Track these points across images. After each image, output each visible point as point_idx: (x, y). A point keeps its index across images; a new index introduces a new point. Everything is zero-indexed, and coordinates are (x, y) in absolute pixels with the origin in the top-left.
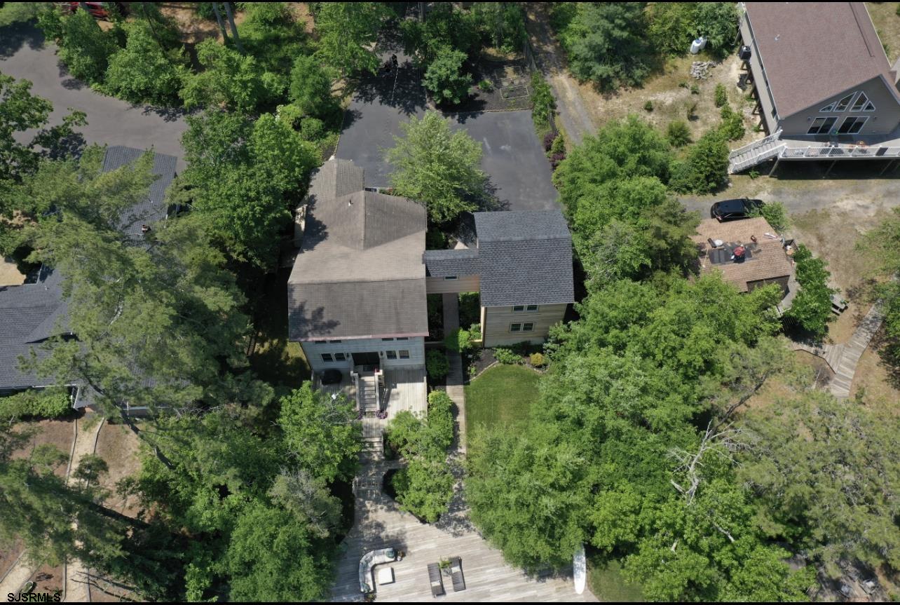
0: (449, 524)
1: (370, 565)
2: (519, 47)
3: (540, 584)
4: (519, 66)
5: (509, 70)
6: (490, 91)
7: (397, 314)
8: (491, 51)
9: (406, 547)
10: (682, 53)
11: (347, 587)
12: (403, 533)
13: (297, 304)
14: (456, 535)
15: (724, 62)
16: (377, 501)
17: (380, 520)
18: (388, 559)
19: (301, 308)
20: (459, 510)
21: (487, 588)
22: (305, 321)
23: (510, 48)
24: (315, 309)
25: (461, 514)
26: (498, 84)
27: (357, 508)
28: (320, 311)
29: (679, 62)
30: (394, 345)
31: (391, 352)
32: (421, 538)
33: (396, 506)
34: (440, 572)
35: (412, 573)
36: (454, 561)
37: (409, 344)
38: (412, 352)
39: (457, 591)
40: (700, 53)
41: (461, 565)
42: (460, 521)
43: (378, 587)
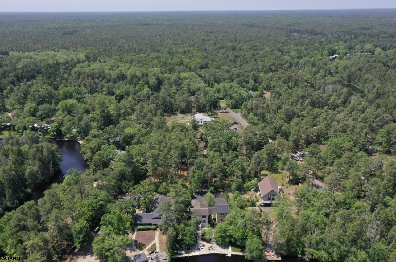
0: (211, 243)
1: (200, 246)
2: (223, 189)
3: (224, 250)
4: (223, 192)
5: (222, 193)
8: (219, 190)
9: (205, 245)
10: (250, 191)
11: (196, 249)
13: (191, 212)
15: (257, 193)
16: (201, 241)
17: (201, 243)
18: (202, 246)
26: (220, 194)
27: (198, 241)
29: (250, 192)
30: (204, 219)
31: (203, 221)
32: (208, 245)
33: (203, 241)
34: (210, 248)
35: (206, 248)
36: (211, 246)
37: (206, 219)
38: (206, 221)
39: (212, 250)
40: (253, 191)
41: (213, 247)
42: (213, 243)
43: (201, 249)
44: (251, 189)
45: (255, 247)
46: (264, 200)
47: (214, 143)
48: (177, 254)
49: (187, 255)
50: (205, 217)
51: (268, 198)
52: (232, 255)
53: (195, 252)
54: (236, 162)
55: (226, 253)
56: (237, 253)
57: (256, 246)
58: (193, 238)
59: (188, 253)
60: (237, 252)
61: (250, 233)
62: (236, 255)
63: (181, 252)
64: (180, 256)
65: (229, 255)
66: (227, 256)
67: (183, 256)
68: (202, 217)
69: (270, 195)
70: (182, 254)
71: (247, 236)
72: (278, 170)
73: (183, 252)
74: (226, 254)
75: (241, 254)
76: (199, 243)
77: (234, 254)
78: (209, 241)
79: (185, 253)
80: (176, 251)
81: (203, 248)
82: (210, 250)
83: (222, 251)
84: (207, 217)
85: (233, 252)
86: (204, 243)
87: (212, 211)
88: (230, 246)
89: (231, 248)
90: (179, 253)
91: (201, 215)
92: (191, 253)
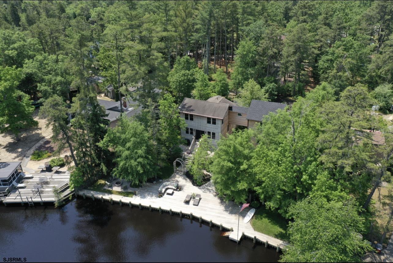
0: (203, 189)
1: (166, 187)
3: (229, 215)
7: (215, 112)
8: (291, 98)
9: (183, 189)
11: (154, 191)
12: (184, 185)
13: (184, 103)
14: (204, 192)
15: (387, 115)
16: (181, 176)
17: (178, 180)
18: (174, 188)
19: (185, 104)
20: (210, 187)
21: (206, 208)
22: (184, 108)
24: (189, 105)
25: (210, 188)
27: (173, 175)
28: (191, 106)
30: (210, 128)
31: (209, 133)
32: (189, 188)
33: (187, 179)
34: (191, 198)
35: (180, 196)
36: (197, 195)
37: (216, 128)
38: (216, 135)
39: (194, 205)
40: (376, 110)
41: (200, 199)
42: (208, 189)
43: (165, 194)
44: (372, 105)
47: (304, 6)
48: (101, 189)
49: (126, 200)
50: (214, 121)
52: (244, 238)
54: (344, 41)
55: (226, 226)
56: (263, 238)
57: (335, 230)
58: (141, 157)
59: (127, 194)
60: (268, 232)
61: (322, 177)
62: (258, 243)
63: (111, 186)
64: (100, 196)
65: (235, 236)
67: (107, 197)
68: (206, 121)
70: (110, 192)
73: (117, 189)
74: (228, 230)
75: (275, 242)
76: (173, 180)
77: (253, 236)
78: (202, 182)
79: (120, 192)
80: (102, 182)
81: (173, 193)
82: (187, 202)
83: (219, 217)
84: (220, 122)
85: (252, 228)
86: (186, 182)
87: (240, 115)
88: (255, 209)
89: (253, 217)
90: (105, 189)
91: (205, 116)
92: (132, 197)
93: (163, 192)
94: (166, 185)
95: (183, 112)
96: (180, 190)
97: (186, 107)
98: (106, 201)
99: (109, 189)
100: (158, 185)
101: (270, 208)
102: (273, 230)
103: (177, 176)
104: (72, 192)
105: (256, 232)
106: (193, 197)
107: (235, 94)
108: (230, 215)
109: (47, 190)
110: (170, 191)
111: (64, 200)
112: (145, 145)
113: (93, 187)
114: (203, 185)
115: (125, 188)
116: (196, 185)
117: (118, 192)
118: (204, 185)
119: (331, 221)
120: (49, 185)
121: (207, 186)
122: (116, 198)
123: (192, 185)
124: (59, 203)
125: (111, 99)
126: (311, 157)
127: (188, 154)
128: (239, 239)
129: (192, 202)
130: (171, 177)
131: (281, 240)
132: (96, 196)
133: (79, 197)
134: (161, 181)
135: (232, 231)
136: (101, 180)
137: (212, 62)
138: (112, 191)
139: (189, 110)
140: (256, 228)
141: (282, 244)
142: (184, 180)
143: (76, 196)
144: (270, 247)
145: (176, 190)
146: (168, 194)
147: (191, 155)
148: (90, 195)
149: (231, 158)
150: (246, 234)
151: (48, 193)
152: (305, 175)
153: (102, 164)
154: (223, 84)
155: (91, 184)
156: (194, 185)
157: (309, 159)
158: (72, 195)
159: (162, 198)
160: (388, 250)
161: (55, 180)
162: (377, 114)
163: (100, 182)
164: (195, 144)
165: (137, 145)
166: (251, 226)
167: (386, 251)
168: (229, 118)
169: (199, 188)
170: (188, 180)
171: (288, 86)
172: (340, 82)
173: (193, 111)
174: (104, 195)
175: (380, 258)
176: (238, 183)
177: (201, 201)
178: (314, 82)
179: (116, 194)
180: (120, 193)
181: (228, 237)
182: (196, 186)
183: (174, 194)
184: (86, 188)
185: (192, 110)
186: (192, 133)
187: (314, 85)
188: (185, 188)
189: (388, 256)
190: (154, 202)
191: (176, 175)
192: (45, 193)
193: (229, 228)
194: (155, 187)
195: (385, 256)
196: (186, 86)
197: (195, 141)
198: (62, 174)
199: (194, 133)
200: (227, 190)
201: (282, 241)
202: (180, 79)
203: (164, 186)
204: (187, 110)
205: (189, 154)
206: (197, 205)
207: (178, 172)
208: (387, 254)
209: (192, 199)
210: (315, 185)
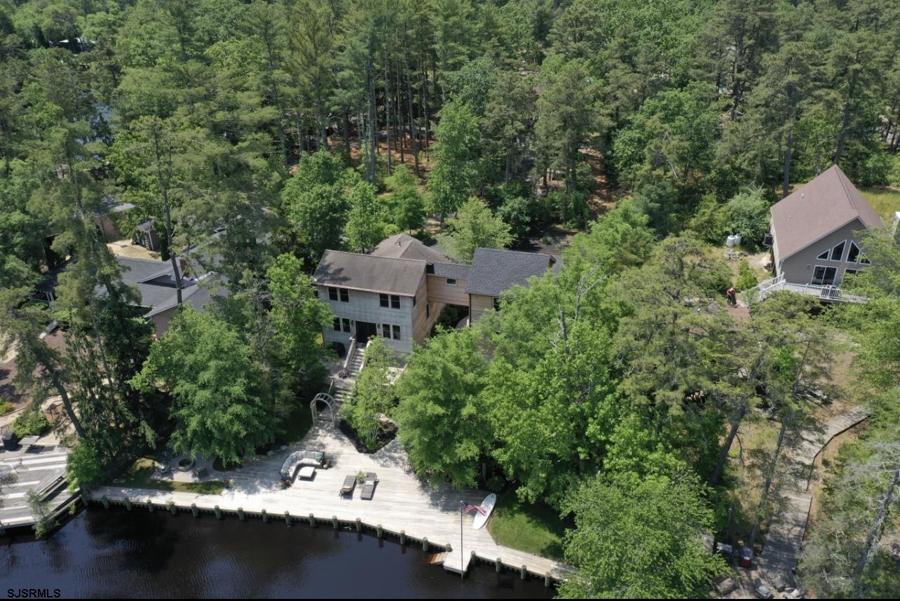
0: (381, 458)
1: (299, 462)
3: (441, 514)
6: (549, 244)
7: (396, 280)
8: (560, 226)
9: (335, 463)
10: (719, 243)
11: (272, 475)
12: (339, 454)
13: (326, 263)
14: (383, 466)
15: (756, 255)
16: (329, 431)
17: (324, 442)
18: (315, 462)
19: (328, 266)
20: (395, 452)
21: (390, 504)
22: (327, 274)
23: (574, 225)
24: (337, 268)
25: (396, 455)
26: (557, 241)
27: (310, 432)
28: (341, 270)
29: (714, 249)
30: (387, 316)
31: (386, 327)
32: (352, 460)
33: (344, 437)
34: (355, 483)
35: (331, 480)
36: (371, 475)
37: (401, 317)
38: (403, 330)
39: (363, 499)
40: (734, 246)
41: (376, 483)
42: (392, 458)
43: (297, 480)
44: (727, 234)
45: (640, 555)
46: (789, 280)
47: (577, 19)
48: (146, 481)
49: (207, 502)
50: (396, 302)
51: (819, 272)
52: (476, 563)
53: (252, 490)
54: (664, 98)
55: (435, 540)
56: (514, 558)
57: (656, 542)
58: (239, 401)
59: (207, 488)
60: (524, 545)
61: (626, 427)
62: (505, 571)
63: (168, 473)
64: (145, 499)
65: (456, 561)
66: (438, 558)
67: (161, 499)
68: (377, 302)
69: (831, 252)
70: (168, 488)
71: (600, 450)
72: (888, 184)
73: (183, 477)
74: (440, 550)
75: (542, 566)
76: (311, 444)
77: (494, 558)
78: (377, 441)
79: (191, 484)
80: (147, 463)
81: (314, 474)
82: (347, 494)
83: (420, 520)
84: (409, 304)
85: (492, 540)
86: (342, 445)
87: (451, 281)
88: (494, 495)
89: (492, 513)
90: (155, 481)
91: (374, 291)
92: (220, 494)
93: (291, 474)
94: (297, 458)
95: (326, 284)
96: (330, 466)
97: (330, 271)
98: (158, 509)
99: (165, 479)
100: (278, 458)
101: (526, 498)
102: (536, 538)
103: (321, 432)
104: (75, 495)
105: (500, 547)
106: (359, 480)
107: (439, 223)
108: (444, 514)
109: (12, 496)
110: (306, 472)
111: (57, 518)
112: (243, 374)
113: (124, 478)
114: (379, 448)
115: (202, 474)
116: (364, 450)
117: (186, 484)
118: (383, 449)
119: (647, 522)
120: (16, 485)
121: (389, 451)
122: (183, 499)
123: (356, 452)
124: (45, 526)
125: (151, 250)
126: (603, 384)
127: (341, 379)
128: (465, 569)
129: (357, 493)
130: (307, 435)
131: (554, 559)
132: (133, 499)
133: (94, 506)
134: (284, 448)
135: (450, 550)
136: (143, 459)
137: (383, 145)
138: (171, 483)
139: (337, 280)
140: (501, 538)
141: (556, 569)
142: (337, 442)
143: (86, 504)
144: (530, 577)
145: (321, 467)
146: (303, 478)
147: (348, 380)
148: (121, 499)
149: (438, 393)
150: (480, 554)
151: (16, 505)
152: (592, 423)
153: (143, 423)
154: (410, 204)
155: (120, 472)
156: (360, 451)
157: (598, 389)
158: (76, 504)
159: (289, 490)
160: (763, 557)
161: (31, 469)
162: (738, 253)
163: (140, 464)
164: (356, 354)
165: (225, 376)
166: (488, 535)
167: (762, 560)
168: (428, 290)
169: (372, 458)
170: (346, 440)
171: (553, 201)
172: (659, 191)
173: (347, 282)
174: (153, 496)
175: (750, 577)
176: (458, 445)
177: (377, 488)
178: (608, 184)
179: (182, 491)
180: (189, 487)
181: (441, 565)
182: (365, 453)
183: (317, 477)
184: (108, 482)
185: (345, 279)
186: (347, 329)
187: (607, 192)
188: (340, 460)
189: (765, 570)
190: (272, 501)
191: (317, 431)
192: (9, 506)
193: (443, 544)
194: (273, 463)
195: (760, 570)
196: (327, 221)
197: (357, 347)
198: (46, 454)
199: (353, 329)
200: (434, 461)
201: (556, 563)
202: (313, 206)
203: (293, 461)
204: (333, 280)
205: (345, 377)
206: (370, 499)
207: (322, 422)
208: (762, 566)
209: (358, 485)
210: (612, 444)
